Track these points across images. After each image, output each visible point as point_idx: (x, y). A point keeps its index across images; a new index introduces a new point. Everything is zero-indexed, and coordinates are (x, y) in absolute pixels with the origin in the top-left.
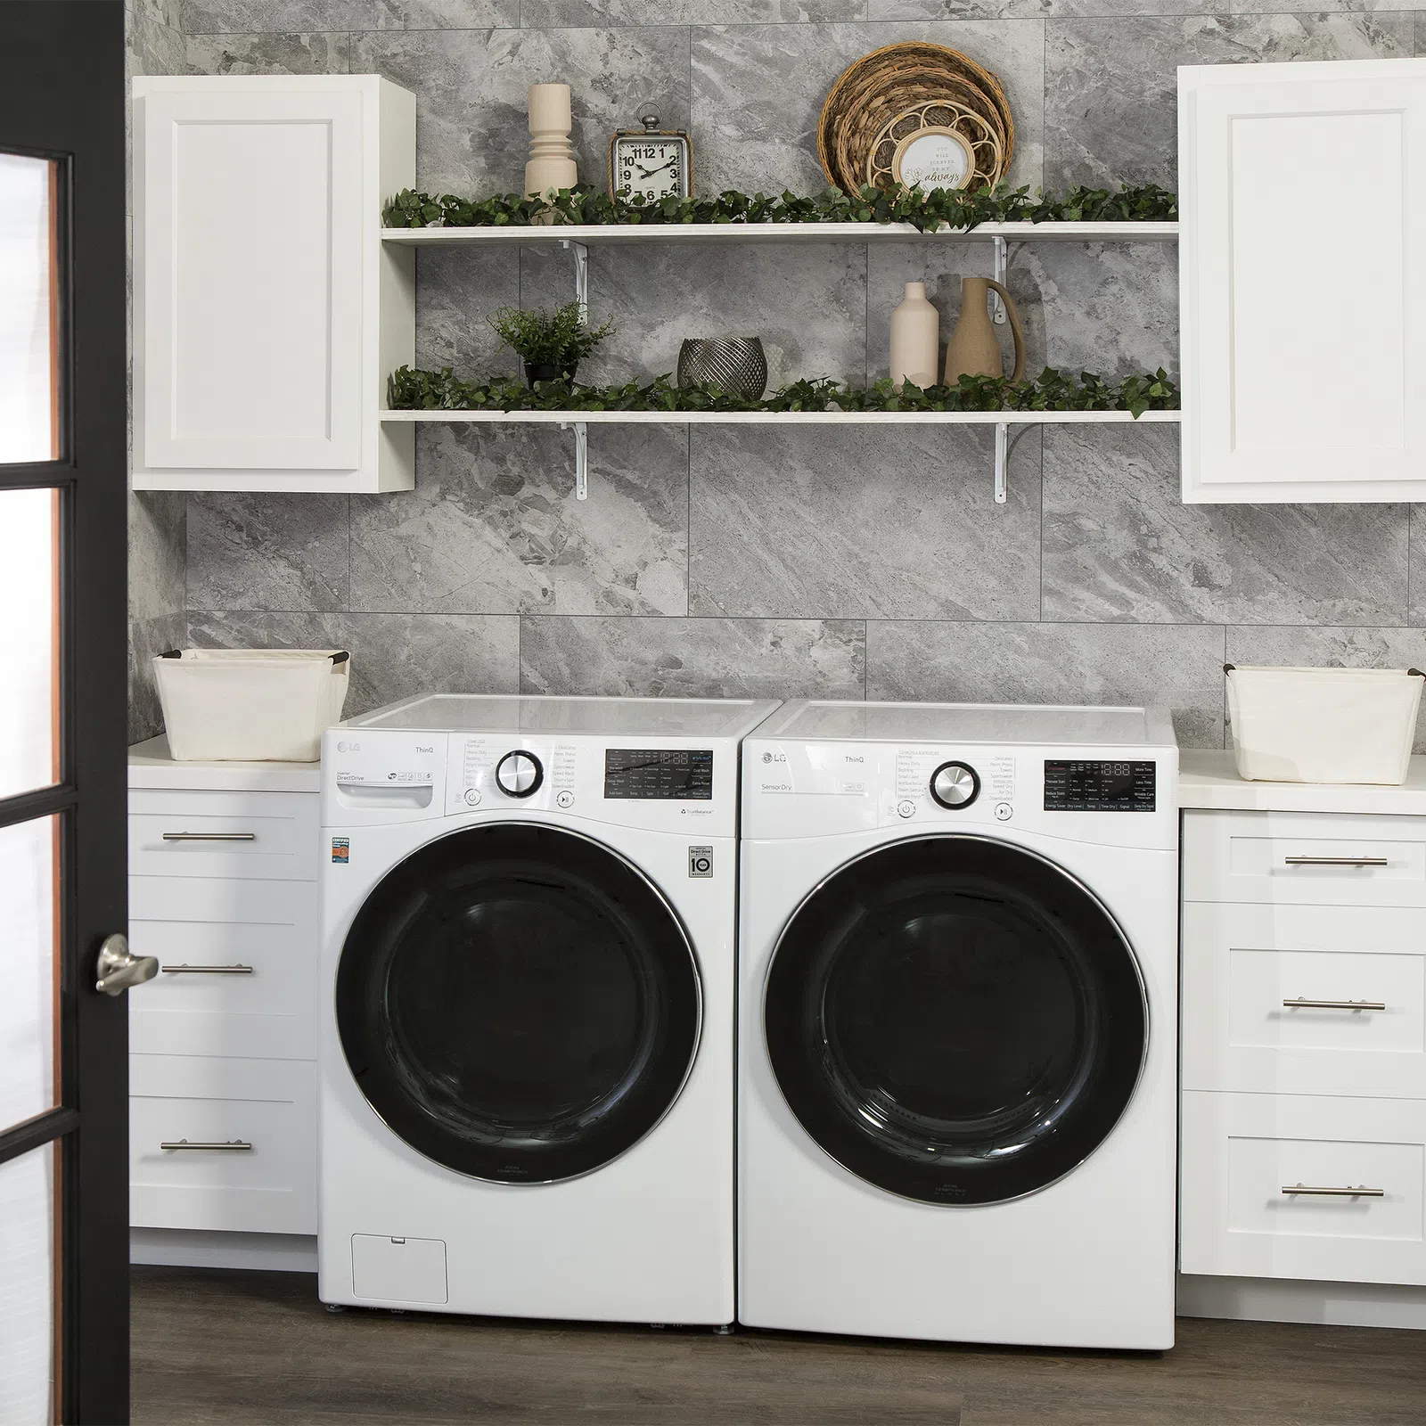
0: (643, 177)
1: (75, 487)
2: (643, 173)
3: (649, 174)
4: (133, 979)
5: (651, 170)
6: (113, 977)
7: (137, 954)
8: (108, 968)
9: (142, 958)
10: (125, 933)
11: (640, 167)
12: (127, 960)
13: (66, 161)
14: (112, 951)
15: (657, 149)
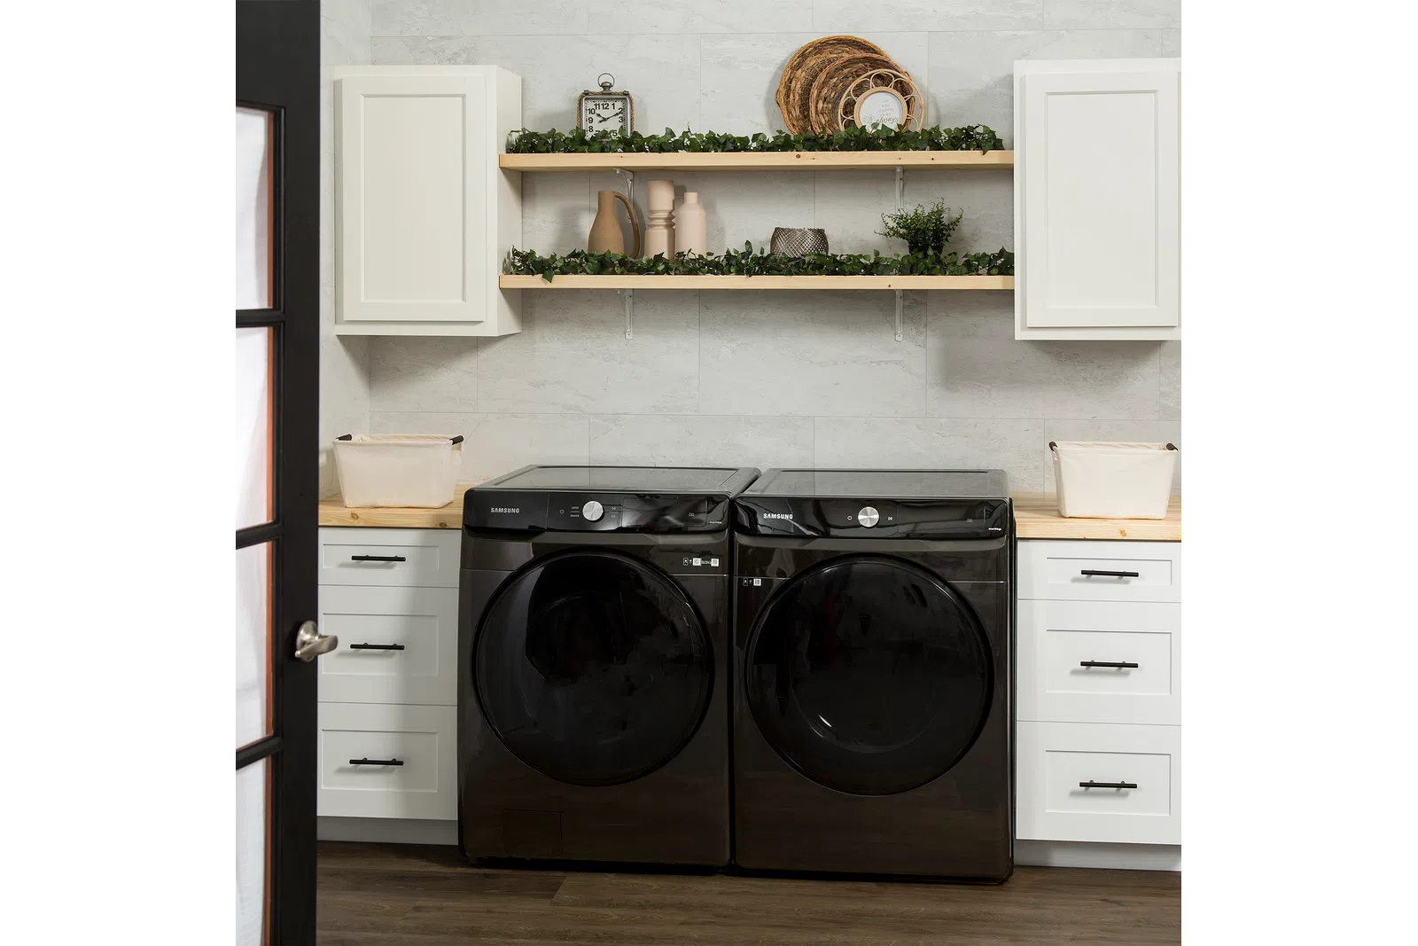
0: (601, 122)
1: (284, 325)
2: (601, 119)
3: (605, 120)
4: (320, 650)
5: (606, 117)
6: (306, 648)
7: (323, 634)
8: (304, 643)
9: (326, 637)
10: (315, 619)
11: (599, 115)
12: (317, 638)
13: (280, 112)
14: (307, 632)
15: (610, 103)
